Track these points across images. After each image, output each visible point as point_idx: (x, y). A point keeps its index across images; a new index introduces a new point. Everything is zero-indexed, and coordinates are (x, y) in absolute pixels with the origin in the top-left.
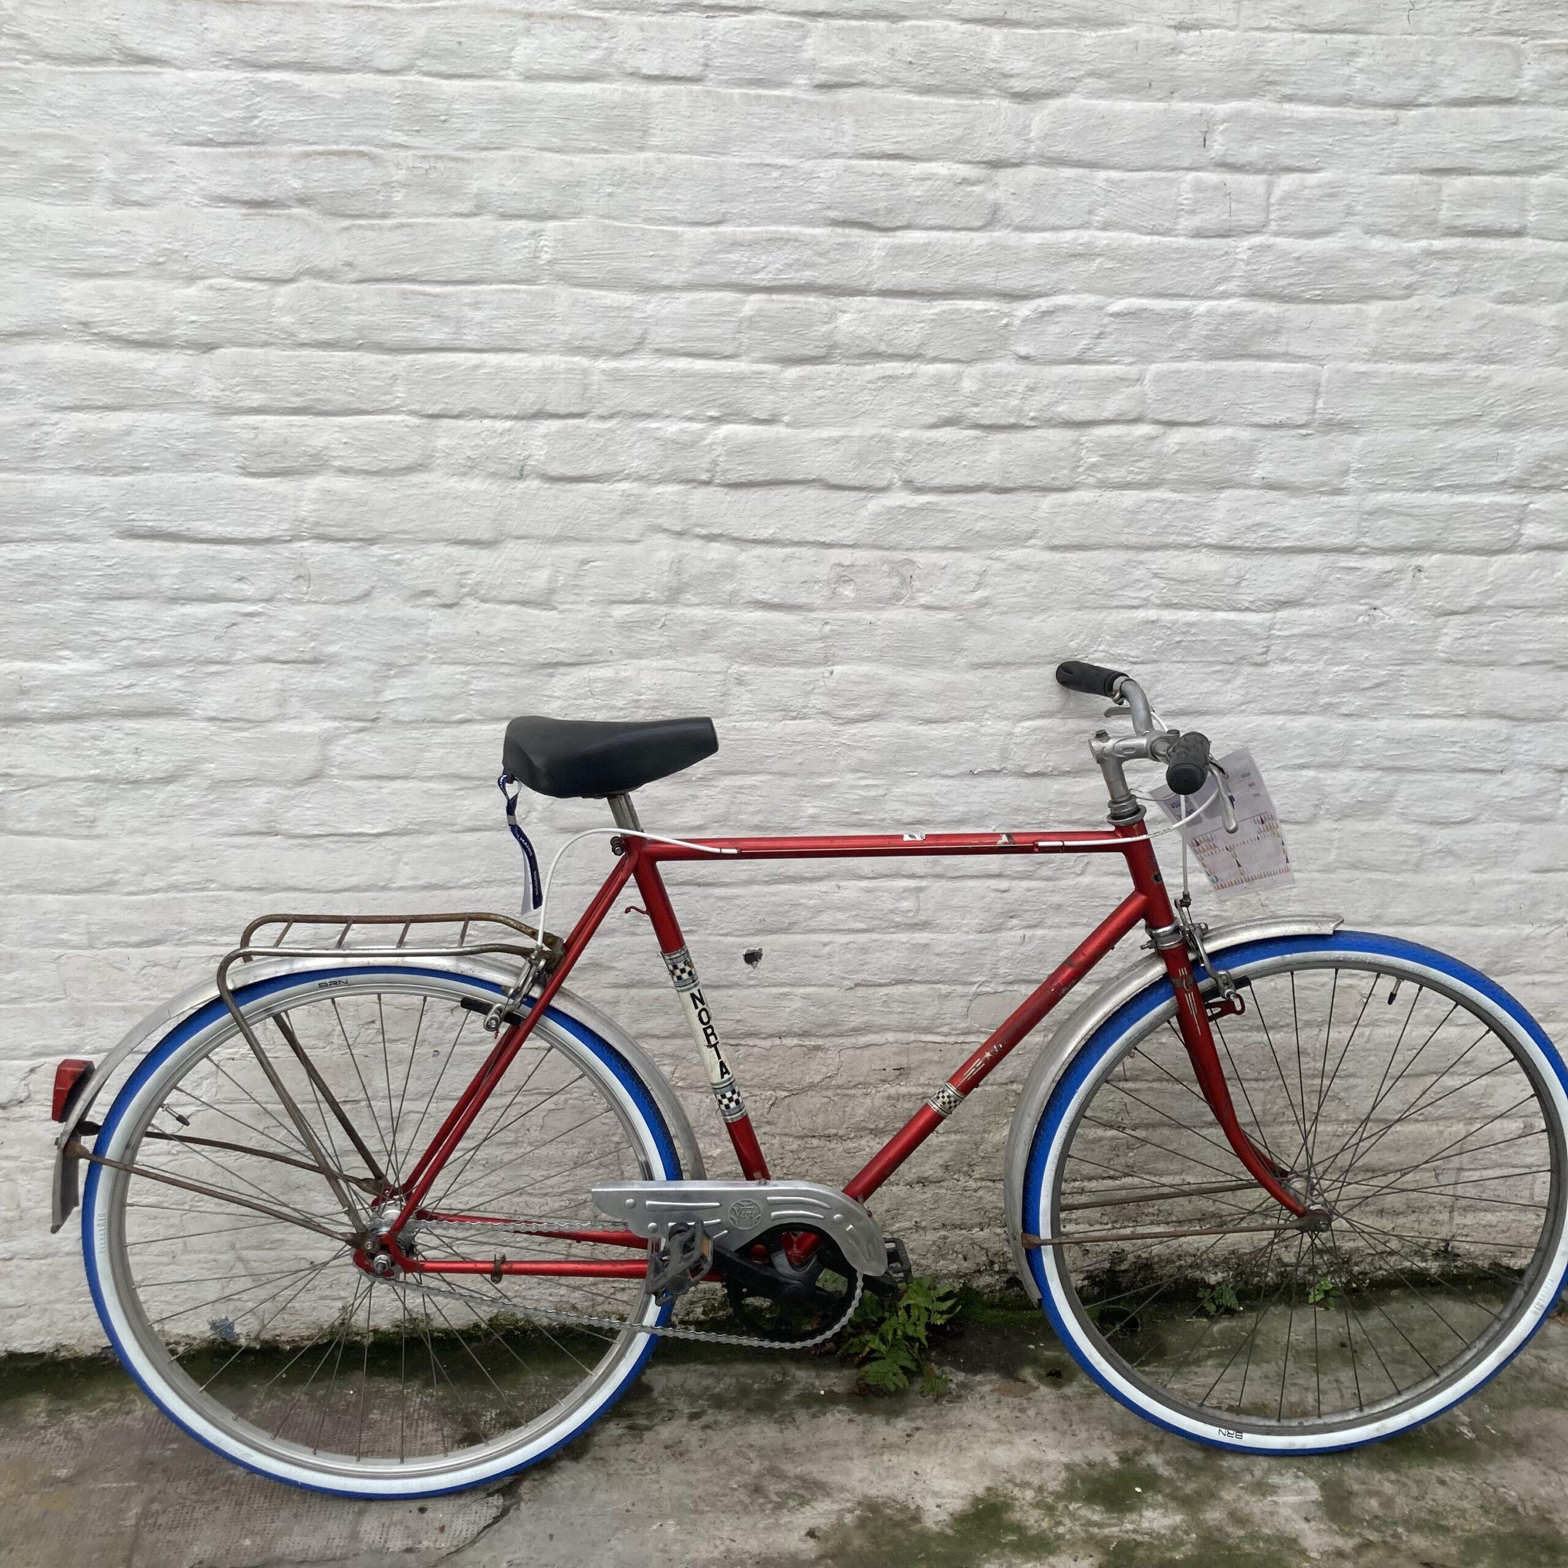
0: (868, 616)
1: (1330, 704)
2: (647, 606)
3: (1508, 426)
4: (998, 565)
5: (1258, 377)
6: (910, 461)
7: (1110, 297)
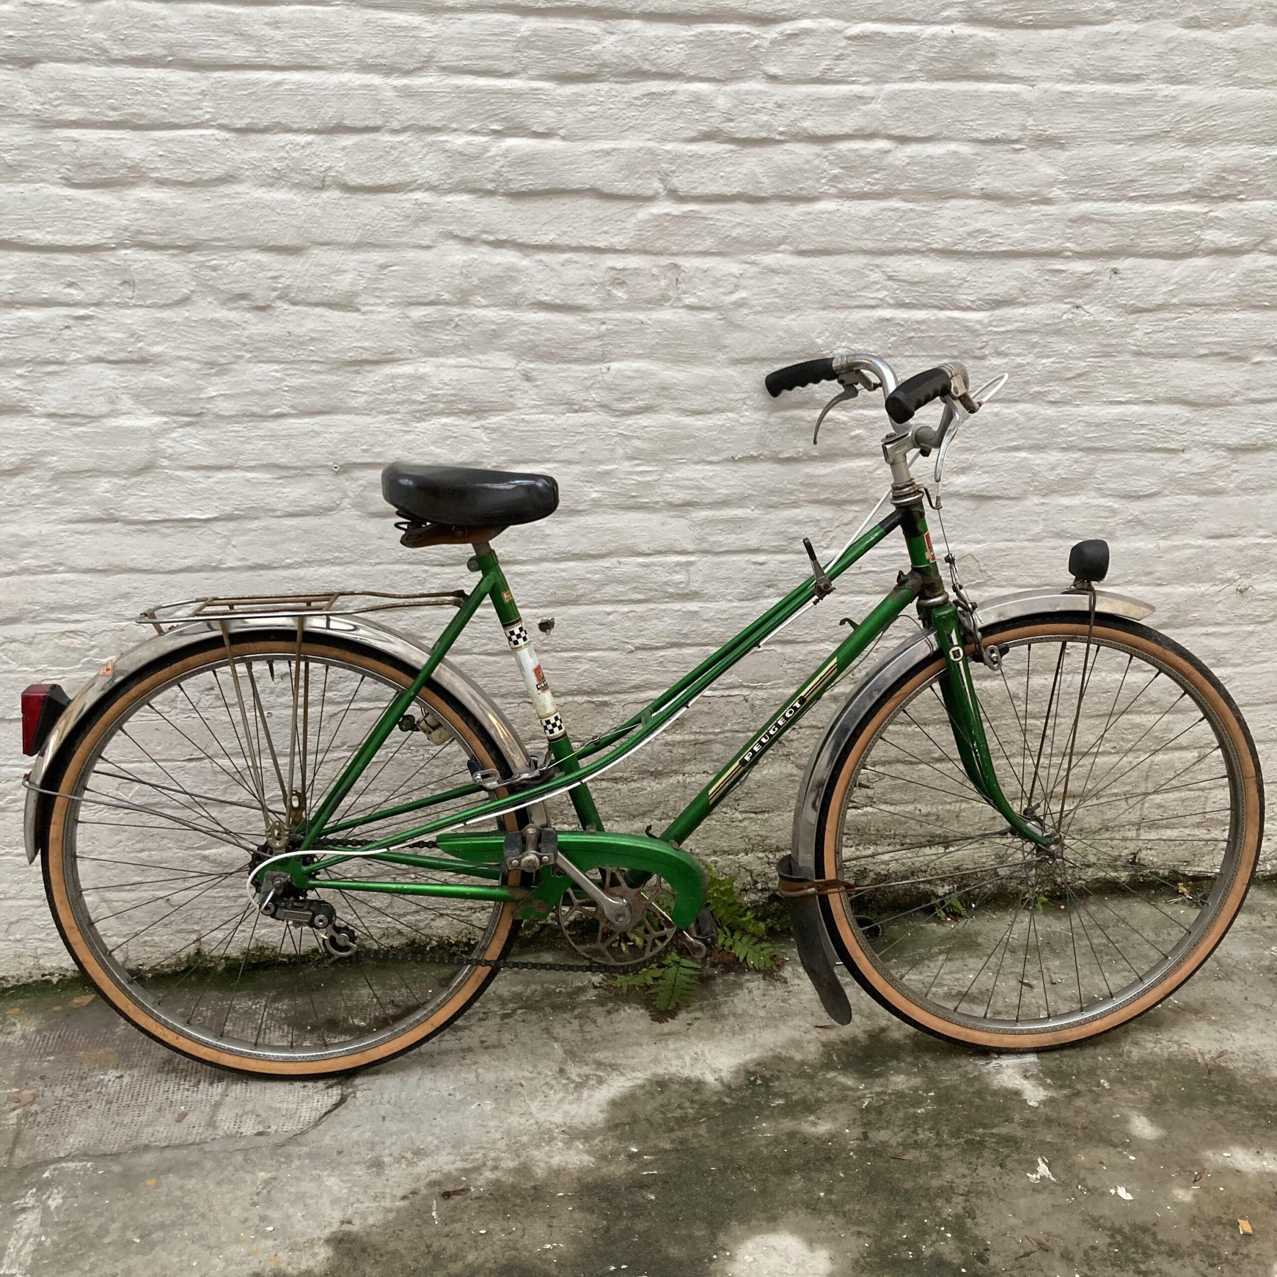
0: (642, 316)
1: (1039, 393)
2: (442, 307)
3: (1192, 141)
4: (755, 269)
5: (977, 96)
6: (673, 172)
7: (847, 21)
